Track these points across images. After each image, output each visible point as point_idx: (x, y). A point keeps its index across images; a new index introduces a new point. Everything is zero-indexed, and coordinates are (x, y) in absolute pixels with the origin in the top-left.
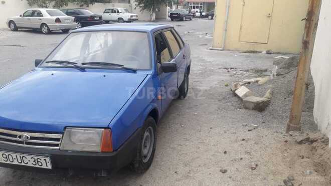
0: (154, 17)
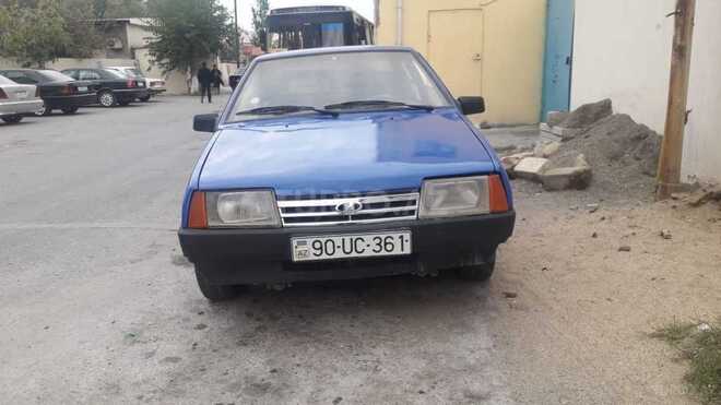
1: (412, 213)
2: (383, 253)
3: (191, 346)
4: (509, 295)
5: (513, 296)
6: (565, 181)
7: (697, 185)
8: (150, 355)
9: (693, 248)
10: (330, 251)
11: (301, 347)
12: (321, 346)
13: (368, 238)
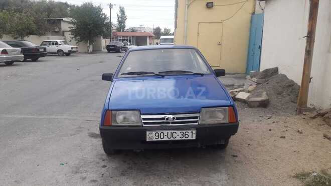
0: (91, 49)
1: (196, 122)
2: (184, 138)
3: (101, 175)
4: (234, 156)
5: (236, 156)
6: (258, 104)
7: (314, 109)
8: (84, 179)
9: (311, 138)
10: (162, 137)
11: (147, 177)
12: (156, 177)
13: (178, 132)
